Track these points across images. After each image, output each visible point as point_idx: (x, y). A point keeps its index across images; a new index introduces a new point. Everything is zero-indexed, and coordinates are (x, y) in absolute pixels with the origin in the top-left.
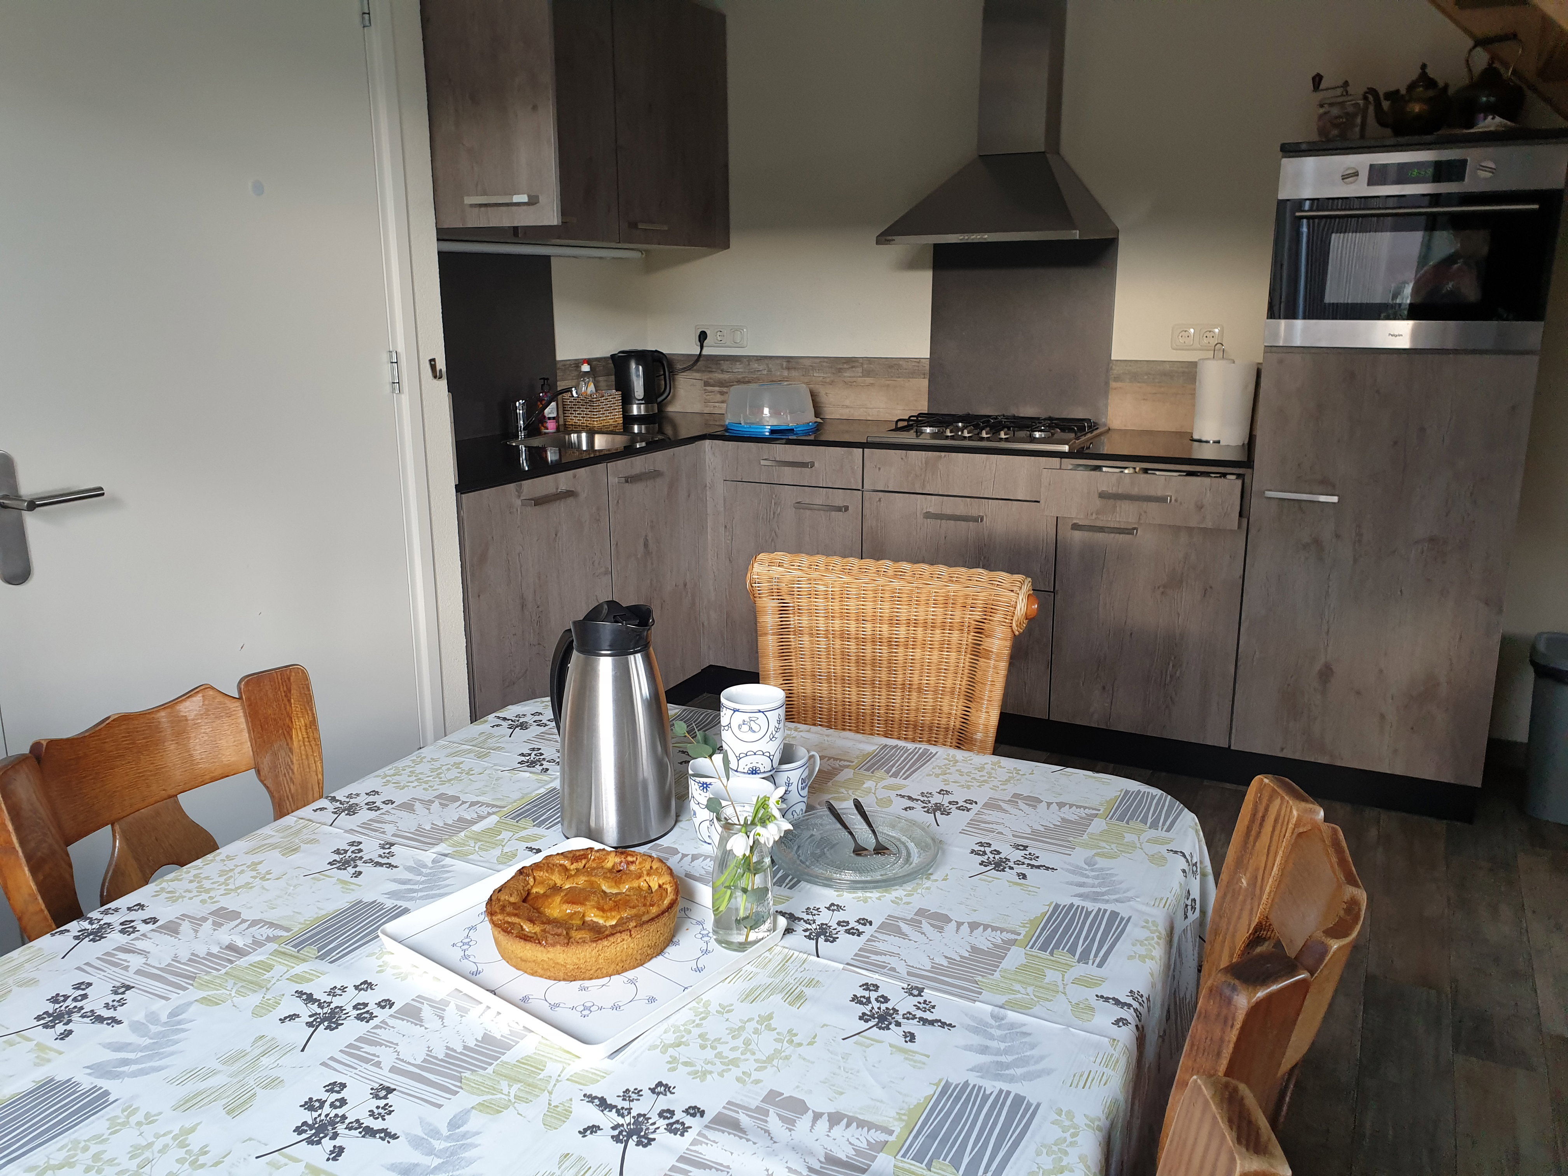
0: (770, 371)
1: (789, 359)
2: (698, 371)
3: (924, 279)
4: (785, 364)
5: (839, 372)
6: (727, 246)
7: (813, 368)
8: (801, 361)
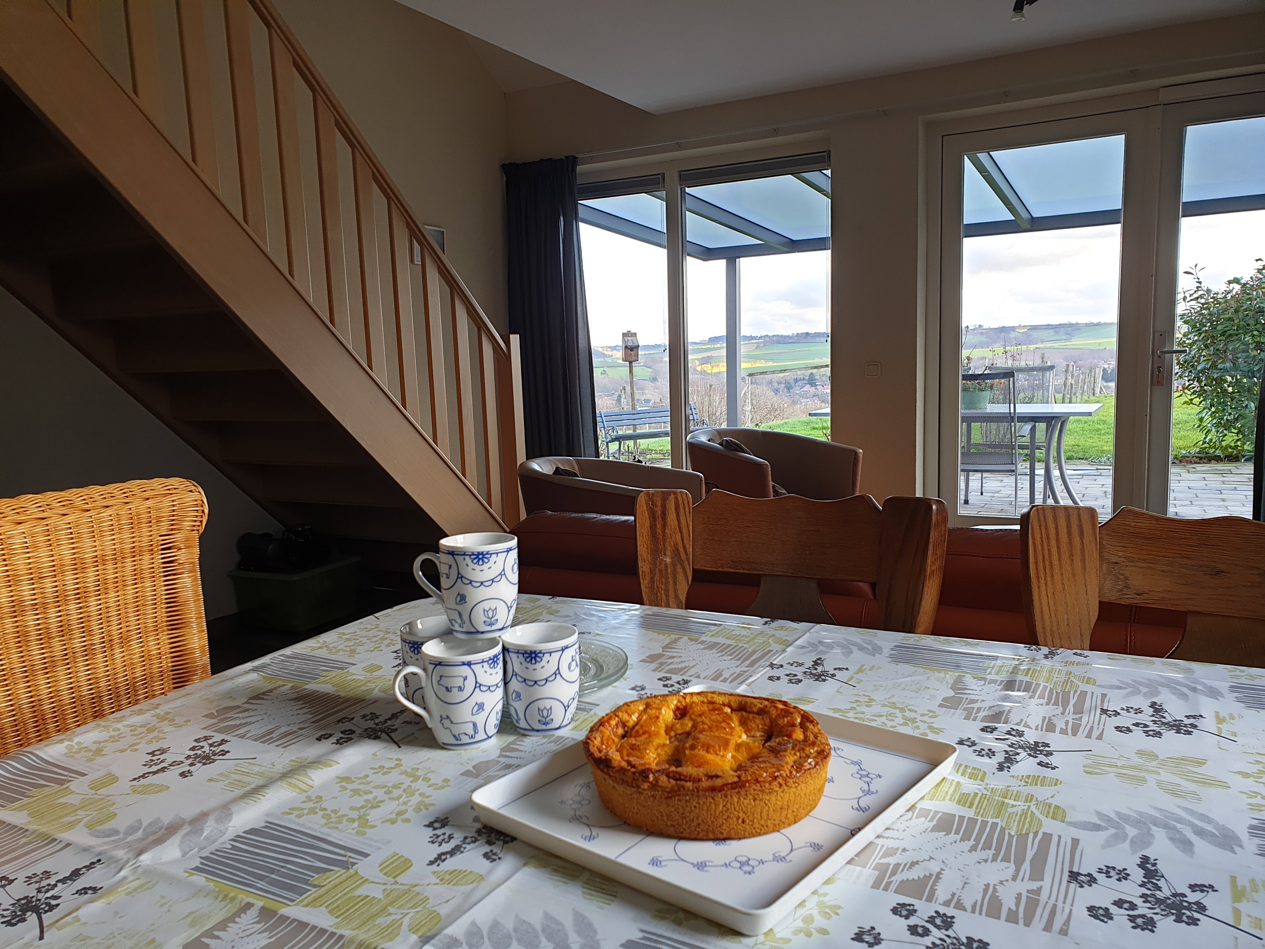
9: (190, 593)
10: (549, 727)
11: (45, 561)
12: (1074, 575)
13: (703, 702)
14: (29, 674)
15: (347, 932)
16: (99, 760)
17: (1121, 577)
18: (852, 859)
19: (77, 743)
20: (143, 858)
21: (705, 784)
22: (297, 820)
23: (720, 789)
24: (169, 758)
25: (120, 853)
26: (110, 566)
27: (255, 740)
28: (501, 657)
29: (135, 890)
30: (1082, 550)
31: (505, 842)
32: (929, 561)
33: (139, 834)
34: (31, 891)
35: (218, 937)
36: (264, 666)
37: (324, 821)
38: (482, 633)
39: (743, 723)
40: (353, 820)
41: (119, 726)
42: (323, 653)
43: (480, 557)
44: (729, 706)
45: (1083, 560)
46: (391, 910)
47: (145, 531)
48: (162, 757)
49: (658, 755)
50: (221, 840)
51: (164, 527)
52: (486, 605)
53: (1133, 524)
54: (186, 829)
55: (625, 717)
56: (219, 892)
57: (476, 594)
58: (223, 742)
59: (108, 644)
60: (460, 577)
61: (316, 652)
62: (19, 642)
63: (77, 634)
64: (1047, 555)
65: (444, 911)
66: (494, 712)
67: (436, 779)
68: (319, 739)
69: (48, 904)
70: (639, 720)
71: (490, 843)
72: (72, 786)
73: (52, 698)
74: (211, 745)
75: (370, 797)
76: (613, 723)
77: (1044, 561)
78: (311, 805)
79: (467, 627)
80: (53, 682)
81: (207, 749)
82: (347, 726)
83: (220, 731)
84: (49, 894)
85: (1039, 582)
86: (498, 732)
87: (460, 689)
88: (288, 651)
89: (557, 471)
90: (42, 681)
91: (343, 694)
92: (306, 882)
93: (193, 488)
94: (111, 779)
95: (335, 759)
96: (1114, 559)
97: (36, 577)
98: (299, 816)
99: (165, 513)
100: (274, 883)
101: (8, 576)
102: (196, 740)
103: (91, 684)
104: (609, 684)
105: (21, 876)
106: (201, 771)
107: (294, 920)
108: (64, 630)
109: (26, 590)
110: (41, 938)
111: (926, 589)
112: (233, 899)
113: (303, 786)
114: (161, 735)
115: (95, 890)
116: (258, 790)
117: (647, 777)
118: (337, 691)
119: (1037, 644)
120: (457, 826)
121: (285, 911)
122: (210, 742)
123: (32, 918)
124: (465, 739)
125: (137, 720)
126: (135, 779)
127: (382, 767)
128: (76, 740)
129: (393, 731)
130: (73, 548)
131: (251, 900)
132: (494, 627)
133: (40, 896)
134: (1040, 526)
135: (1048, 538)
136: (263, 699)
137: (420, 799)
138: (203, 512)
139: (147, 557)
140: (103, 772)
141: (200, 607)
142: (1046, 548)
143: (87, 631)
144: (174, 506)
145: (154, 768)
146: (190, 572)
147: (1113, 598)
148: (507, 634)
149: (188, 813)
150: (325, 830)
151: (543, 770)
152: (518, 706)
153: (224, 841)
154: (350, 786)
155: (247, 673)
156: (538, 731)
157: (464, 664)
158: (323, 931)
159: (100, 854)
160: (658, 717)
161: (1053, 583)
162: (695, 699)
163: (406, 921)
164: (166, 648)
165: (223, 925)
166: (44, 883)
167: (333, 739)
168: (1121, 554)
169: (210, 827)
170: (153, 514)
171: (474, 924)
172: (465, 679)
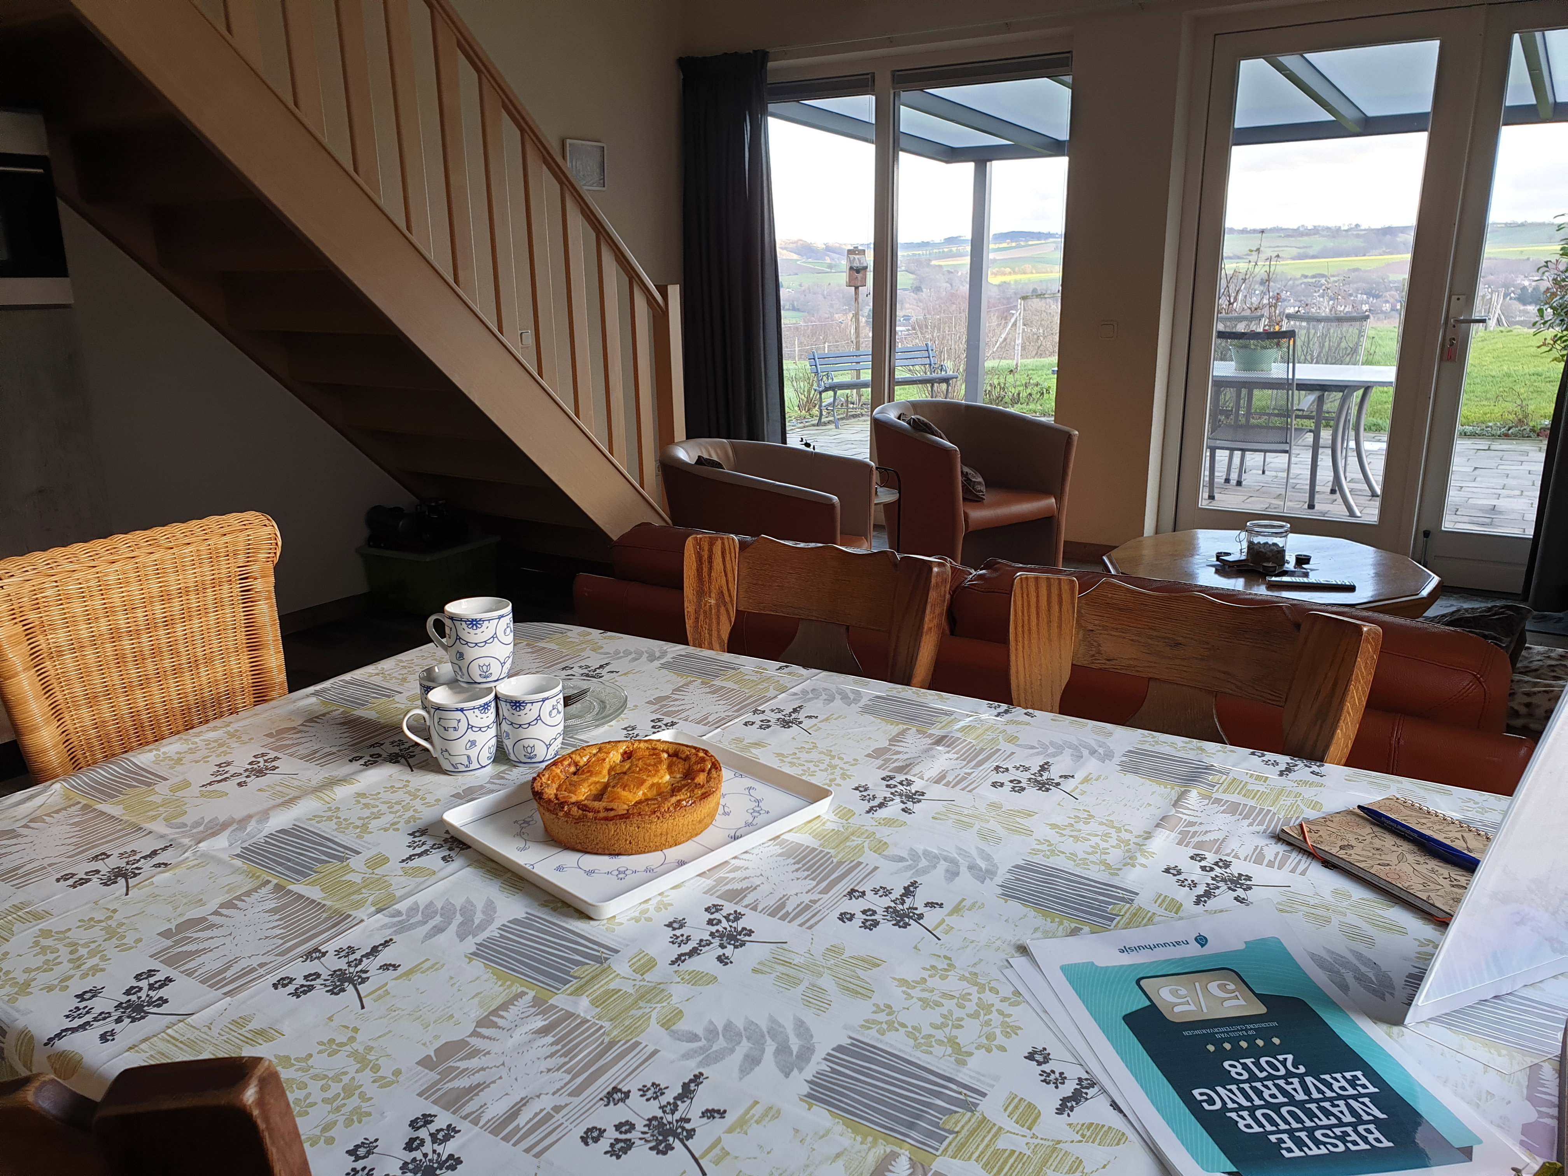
9: (267, 619)
10: (533, 760)
11: (137, 595)
12: (1050, 640)
13: (648, 748)
14: (128, 689)
15: (328, 903)
16: (178, 768)
17: (1095, 644)
18: (704, 872)
19: (163, 753)
20: (200, 845)
21: (602, 815)
22: (317, 825)
23: (612, 819)
24: (232, 770)
25: (186, 841)
26: (193, 596)
27: (301, 759)
28: (493, 704)
29: (193, 866)
30: (1060, 618)
31: (462, 849)
32: (926, 619)
33: (201, 828)
34: (122, 863)
35: (243, 901)
36: (324, 690)
37: (336, 826)
38: (479, 683)
39: (670, 767)
40: (358, 827)
41: (197, 740)
42: (377, 680)
43: (474, 623)
44: (667, 752)
45: (1060, 627)
46: (363, 891)
47: (223, 565)
48: (227, 769)
49: (590, 790)
50: (259, 836)
51: (241, 560)
52: (481, 662)
53: (1110, 595)
54: (235, 826)
55: (577, 758)
56: (249, 872)
57: (471, 653)
58: (276, 758)
59: (194, 664)
60: (458, 638)
61: (371, 678)
62: (118, 663)
63: (166, 655)
64: (1026, 622)
65: (398, 894)
66: (486, 747)
67: (430, 799)
68: (351, 761)
69: (133, 873)
70: (589, 761)
71: (450, 849)
72: (157, 788)
73: (148, 709)
74: (266, 761)
75: (375, 810)
76: (566, 763)
77: (1023, 626)
78: (329, 814)
79: (466, 678)
80: (148, 696)
81: (261, 764)
82: (376, 750)
83: (276, 749)
84: (134, 866)
85: (1017, 645)
86: (493, 761)
87: (455, 729)
88: (347, 677)
89: (700, 461)
90: (139, 694)
91: (383, 721)
92: (311, 869)
93: (267, 522)
94: (186, 784)
95: (357, 778)
96: (1090, 627)
97: (129, 609)
98: (318, 822)
99: (241, 547)
100: (289, 868)
101: (106, 608)
102: (254, 756)
103: (180, 698)
104: (603, 724)
105: (116, 853)
106: (255, 783)
107: (296, 893)
108: (156, 652)
109: (121, 620)
110: (127, 894)
111: (922, 644)
112: (258, 877)
113: (327, 799)
114: (229, 750)
115: (166, 865)
116: (290, 802)
117: (563, 808)
118: (378, 718)
119: (1009, 701)
120: (433, 836)
121: (291, 887)
122: (265, 758)
123: (122, 881)
124: (462, 768)
125: (212, 735)
126: (203, 786)
127: (392, 787)
128: (163, 750)
129: (412, 757)
130: (160, 582)
131: (270, 879)
132: (489, 680)
133: (128, 867)
134: (1022, 594)
135: (1029, 605)
136: (316, 722)
137: (413, 813)
138: (277, 544)
139: (226, 587)
140: (180, 778)
141: (277, 630)
142: (1026, 614)
143: (175, 653)
144: (249, 540)
145: (219, 778)
146: (266, 599)
147: (1086, 662)
148: (502, 685)
149: (238, 816)
150: (335, 833)
151: (509, 797)
152: (508, 743)
153: (260, 837)
154: (363, 801)
155: (308, 696)
156: (525, 763)
157: (457, 710)
158: (313, 901)
159: (171, 840)
160: (604, 760)
161: (1030, 647)
162: (642, 745)
163: (371, 899)
164: (246, 666)
165: (248, 894)
166: (131, 859)
167: (362, 761)
168: (1097, 622)
169: (251, 826)
170: (230, 549)
171: (416, 903)
172: (459, 721)
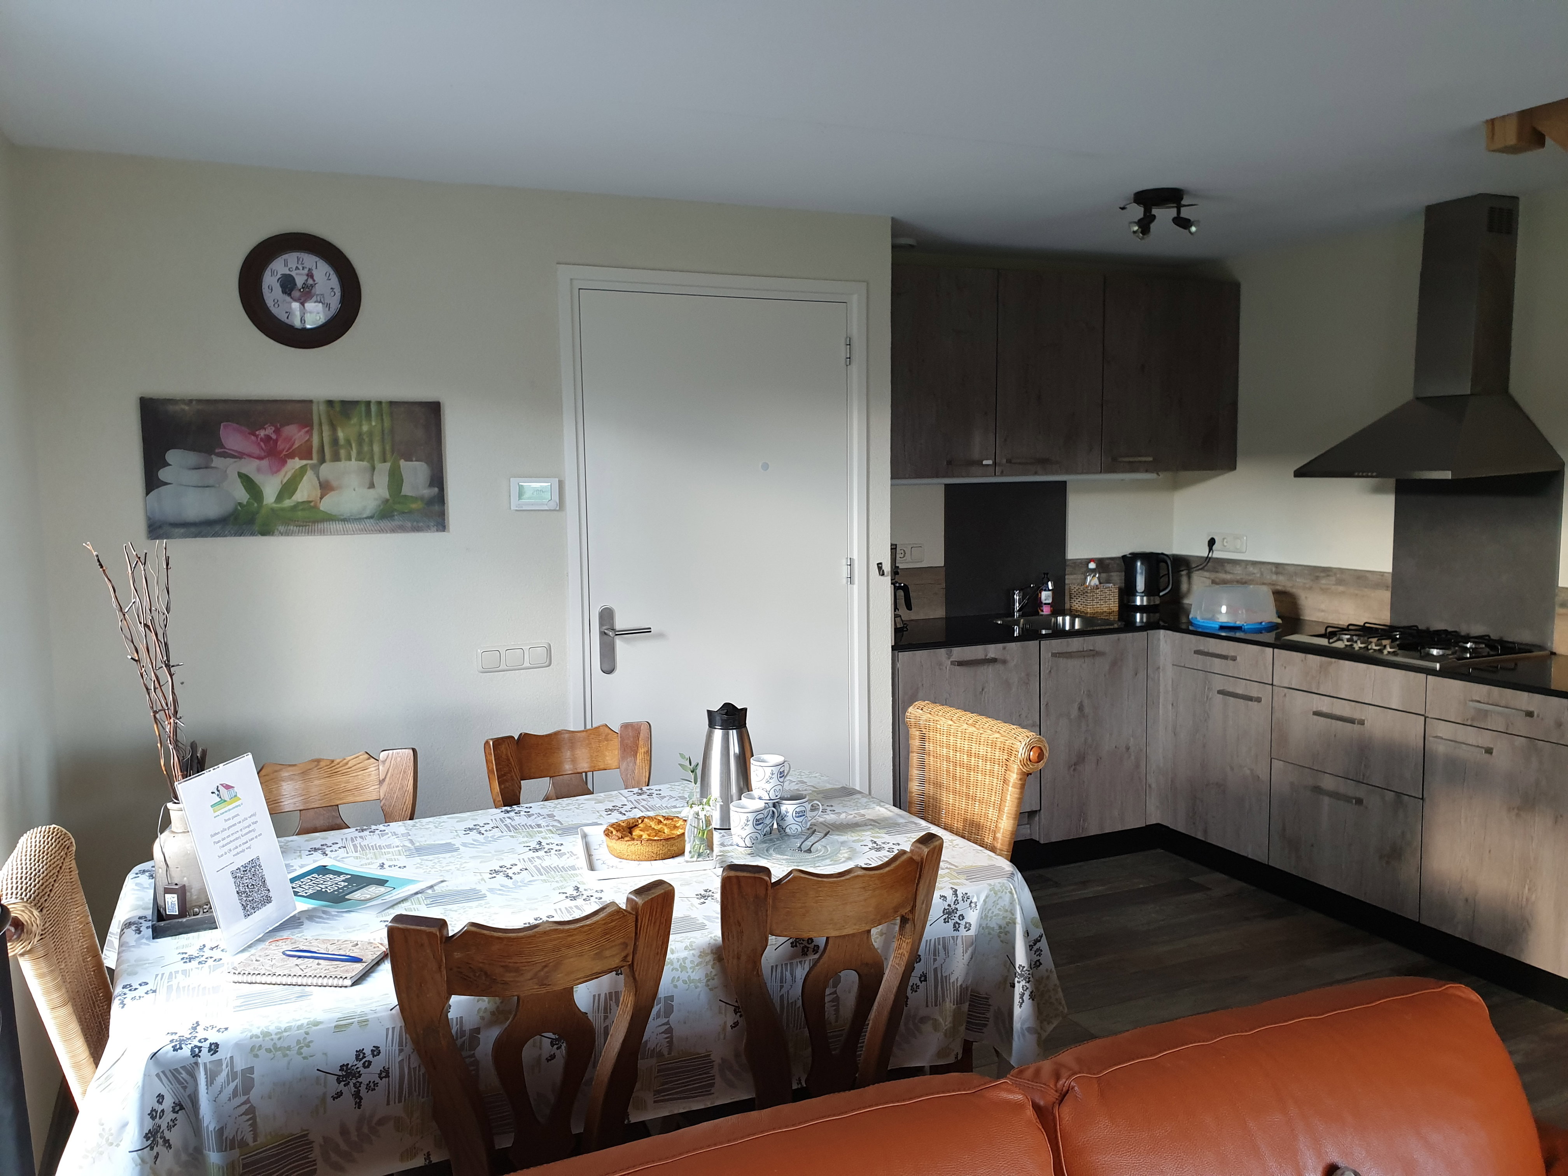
0: (1262, 574)
1: (1277, 565)
2: (1207, 571)
3: (1389, 501)
4: (1274, 569)
5: (1317, 579)
6: (1233, 467)
7: (1296, 574)
8: (1286, 567)
